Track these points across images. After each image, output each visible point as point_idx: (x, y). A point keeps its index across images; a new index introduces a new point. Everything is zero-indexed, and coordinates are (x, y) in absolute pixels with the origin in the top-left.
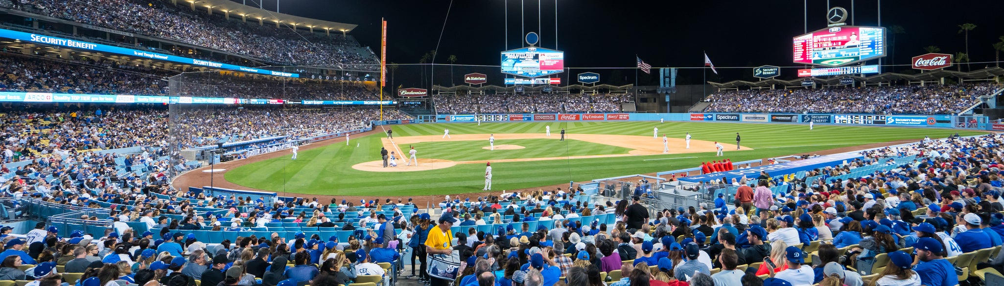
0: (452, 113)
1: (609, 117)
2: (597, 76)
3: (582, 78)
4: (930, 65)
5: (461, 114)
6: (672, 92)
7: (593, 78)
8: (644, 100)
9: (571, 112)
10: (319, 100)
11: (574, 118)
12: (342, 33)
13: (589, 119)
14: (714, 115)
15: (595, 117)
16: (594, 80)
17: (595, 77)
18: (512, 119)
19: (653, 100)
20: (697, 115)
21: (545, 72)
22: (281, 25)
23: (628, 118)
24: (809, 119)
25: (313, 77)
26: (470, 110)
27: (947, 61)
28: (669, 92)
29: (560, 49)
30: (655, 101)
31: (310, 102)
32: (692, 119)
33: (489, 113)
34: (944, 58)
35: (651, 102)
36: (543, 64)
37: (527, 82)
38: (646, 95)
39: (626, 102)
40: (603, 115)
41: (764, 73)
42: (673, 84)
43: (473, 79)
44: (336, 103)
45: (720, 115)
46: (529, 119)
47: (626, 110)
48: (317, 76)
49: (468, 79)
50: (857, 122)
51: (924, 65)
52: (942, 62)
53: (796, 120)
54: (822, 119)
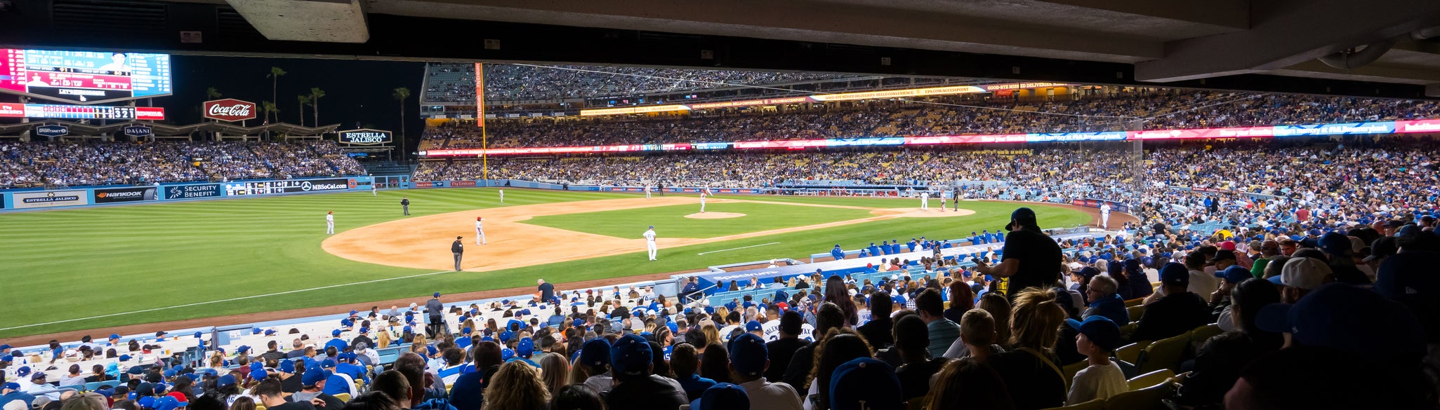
4: (230, 114)
24: (180, 192)
27: (251, 111)
34: (248, 107)
50: (261, 191)
51: (223, 114)
52: (244, 112)
53: (154, 196)
54: (204, 191)
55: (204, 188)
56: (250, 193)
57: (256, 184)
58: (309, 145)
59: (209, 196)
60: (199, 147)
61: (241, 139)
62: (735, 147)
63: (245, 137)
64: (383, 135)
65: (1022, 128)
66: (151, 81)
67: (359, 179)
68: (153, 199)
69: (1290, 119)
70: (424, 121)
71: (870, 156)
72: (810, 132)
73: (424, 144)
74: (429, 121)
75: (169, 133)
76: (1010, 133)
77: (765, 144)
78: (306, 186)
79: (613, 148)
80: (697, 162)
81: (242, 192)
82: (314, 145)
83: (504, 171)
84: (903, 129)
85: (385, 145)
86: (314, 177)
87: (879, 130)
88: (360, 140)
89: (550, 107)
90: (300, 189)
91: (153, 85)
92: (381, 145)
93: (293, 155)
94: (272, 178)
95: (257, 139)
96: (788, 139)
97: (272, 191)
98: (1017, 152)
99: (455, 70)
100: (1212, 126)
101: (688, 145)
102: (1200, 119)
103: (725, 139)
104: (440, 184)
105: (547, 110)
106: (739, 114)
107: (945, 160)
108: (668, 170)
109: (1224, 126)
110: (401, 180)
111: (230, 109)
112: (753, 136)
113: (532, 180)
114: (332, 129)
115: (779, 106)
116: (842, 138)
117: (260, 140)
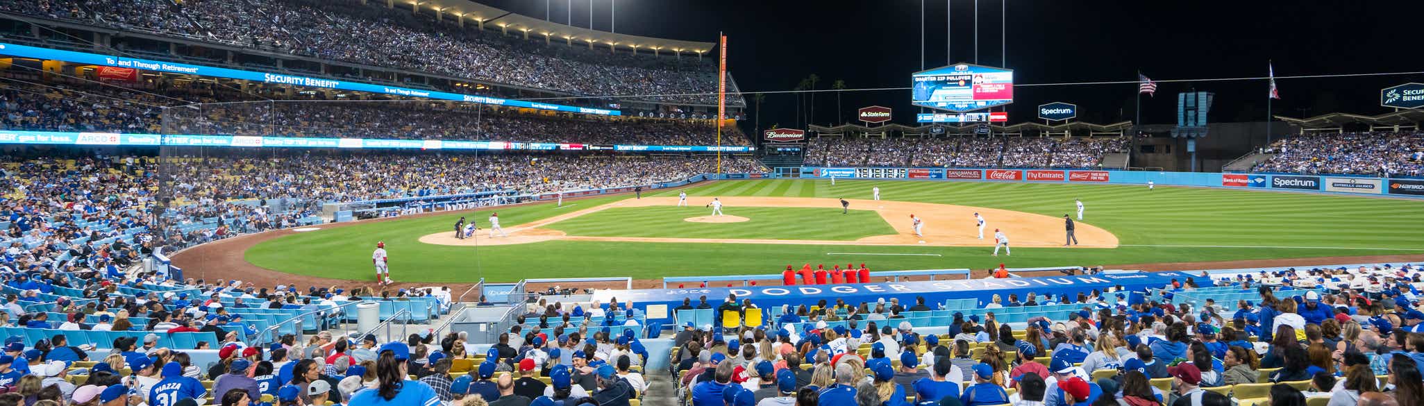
0: (824, 164)
1: (1074, 176)
2: (1072, 108)
3: (1045, 112)
5: (838, 166)
6: (1198, 135)
7: (1064, 111)
8: (1148, 149)
9: (1011, 167)
10: (642, 144)
11: (1013, 177)
12: (697, 55)
13: (1038, 179)
14: (1269, 177)
15: (1049, 176)
16: (1066, 115)
17: (1068, 111)
18: (911, 175)
19: (1164, 148)
20: (1234, 177)
21: (981, 104)
22: (617, 48)
23: (1106, 178)
25: (641, 114)
26: (852, 162)
28: (1193, 135)
29: (1008, 67)
30: (1168, 151)
31: (627, 148)
32: (1225, 184)
33: (880, 166)
35: (1160, 151)
36: (978, 91)
37: (952, 118)
38: (1151, 140)
39: (1114, 152)
40: (1063, 173)
41: (1405, 99)
42: (1202, 121)
43: (871, 114)
44: (668, 149)
45: (1281, 178)
46: (939, 176)
47: (1106, 166)
48: (646, 113)
49: (864, 114)
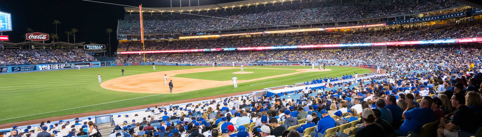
4: (38, 38)
24: (18, 69)
27: (47, 37)
34: (45, 35)
50: (54, 68)
51: (35, 38)
52: (45, 38)
53: (6, 71)
54: (29, 68)
55: (29, 67)
56: (49, 69)
57: (52, 65)
58: (72, 50)
59: (31, 70)
60: (25, 51)
61: (43, 48)
62: (238, 49)
63: (44, 47)
64: (102, 46)
65: (337, 42)
66: (2, 25)
67: (94, 63)
68: (6, 72)
69: (423, 39)
70: (118, 41)
71: (286, 52)
72: (264, 44)
73: (118, 50)
74: (120, 41)
75: (11, 46)
76: (334, 44)
77: (249, 48)
78: (73, 66)
79: (192, 50)
80: (224, 55)
81: (46, 69)
82: (74, 50)
83: (151, 59)
84: (297, 43)
85: (103, 50)
86: (76, 62)
87: (289, 43)
88: (92, 48)
89: (167, 36)
90: (70, 67)
91: (3, 27)
92: (101, 50)
93: (66, 54)
94: (58, 63)
95: (50, 48)
96: (257, 47)
97: (59, 68)
98: (336, 50)
99: (130, 22)
100: (399, 41)
101: (221, 49)
102: (395, 39)
103: (234, 47)
104: (127, 64)
105: (166, 37)
106: (237, 38)
107: (312, 53)
108: (214, 58)
109: (403, 40)
110: (111, 63)
111: (38, 36)
112: (244, 46)
113: (163, 62)
114: (81, 44)
115: (252, 35)
116: (276, 46)
117: (51, 48)
